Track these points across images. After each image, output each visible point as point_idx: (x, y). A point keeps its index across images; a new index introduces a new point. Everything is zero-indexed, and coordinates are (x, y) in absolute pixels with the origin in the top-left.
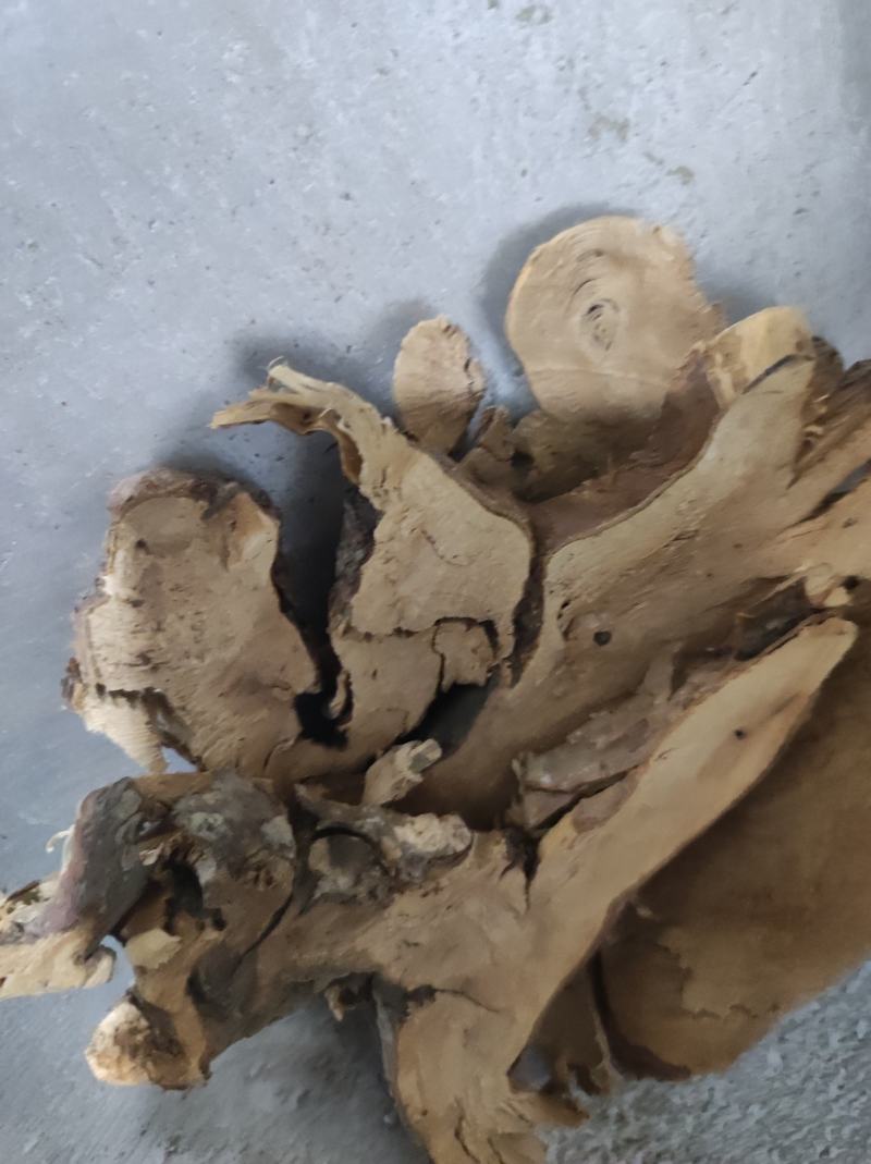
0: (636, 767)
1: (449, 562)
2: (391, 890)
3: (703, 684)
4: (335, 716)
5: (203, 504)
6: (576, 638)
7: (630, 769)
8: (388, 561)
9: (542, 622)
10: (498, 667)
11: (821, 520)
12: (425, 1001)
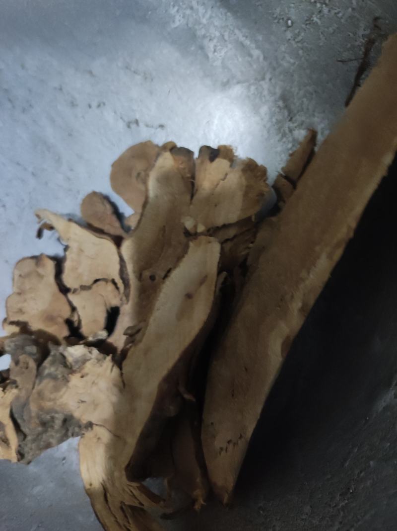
1: (91, 258)
2: (69, 373)
4: (76, 326)
6: (143, 280)
9: (128, 275)
10: (122, 297)
12: (90, 429)
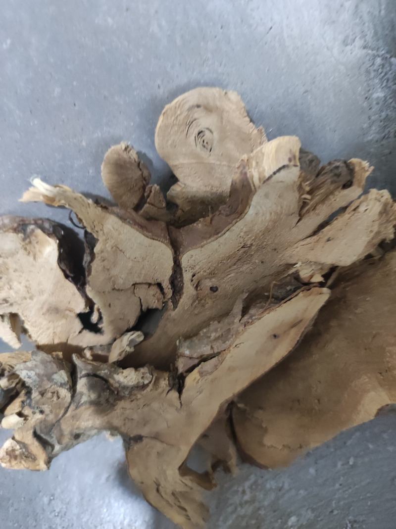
0: (224, 350)
1: (132, 260)
2: (115, 400)
3: (255, 315)
4: (95, 322)
5: (21, 235)
6: (201, 289)
7: (222, 351)
8: (104, 260)
9: (183, 284)
10: (167, 302)
11: (315, 238)
12: (139, 441)
